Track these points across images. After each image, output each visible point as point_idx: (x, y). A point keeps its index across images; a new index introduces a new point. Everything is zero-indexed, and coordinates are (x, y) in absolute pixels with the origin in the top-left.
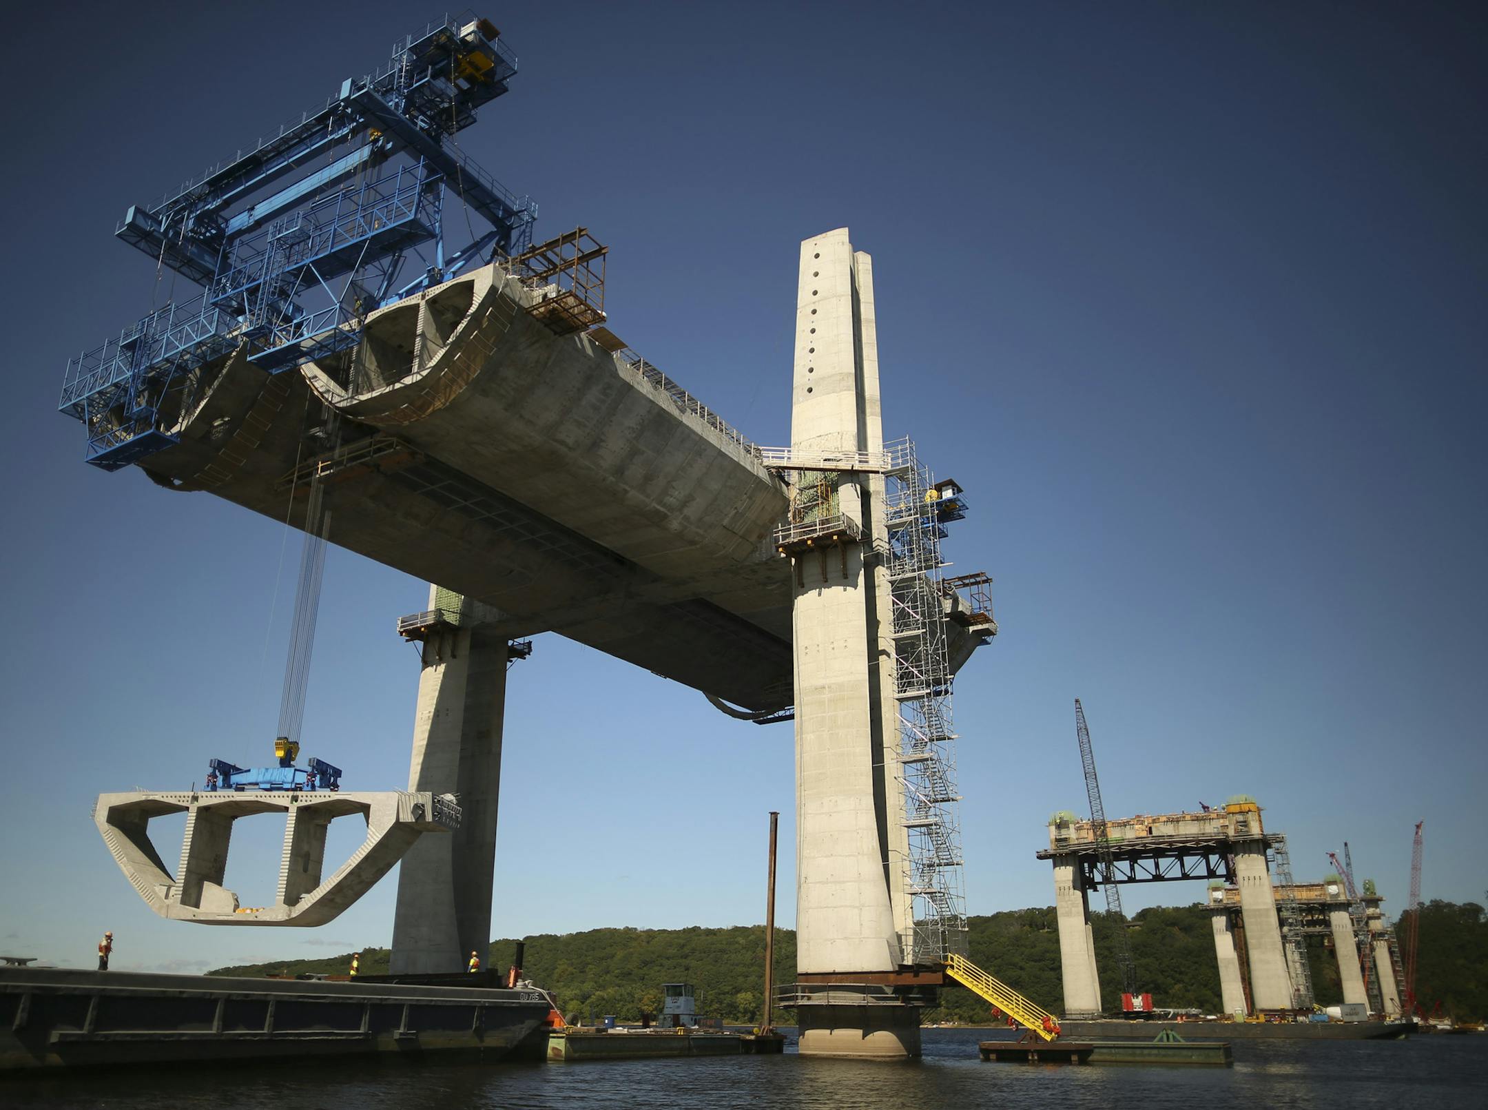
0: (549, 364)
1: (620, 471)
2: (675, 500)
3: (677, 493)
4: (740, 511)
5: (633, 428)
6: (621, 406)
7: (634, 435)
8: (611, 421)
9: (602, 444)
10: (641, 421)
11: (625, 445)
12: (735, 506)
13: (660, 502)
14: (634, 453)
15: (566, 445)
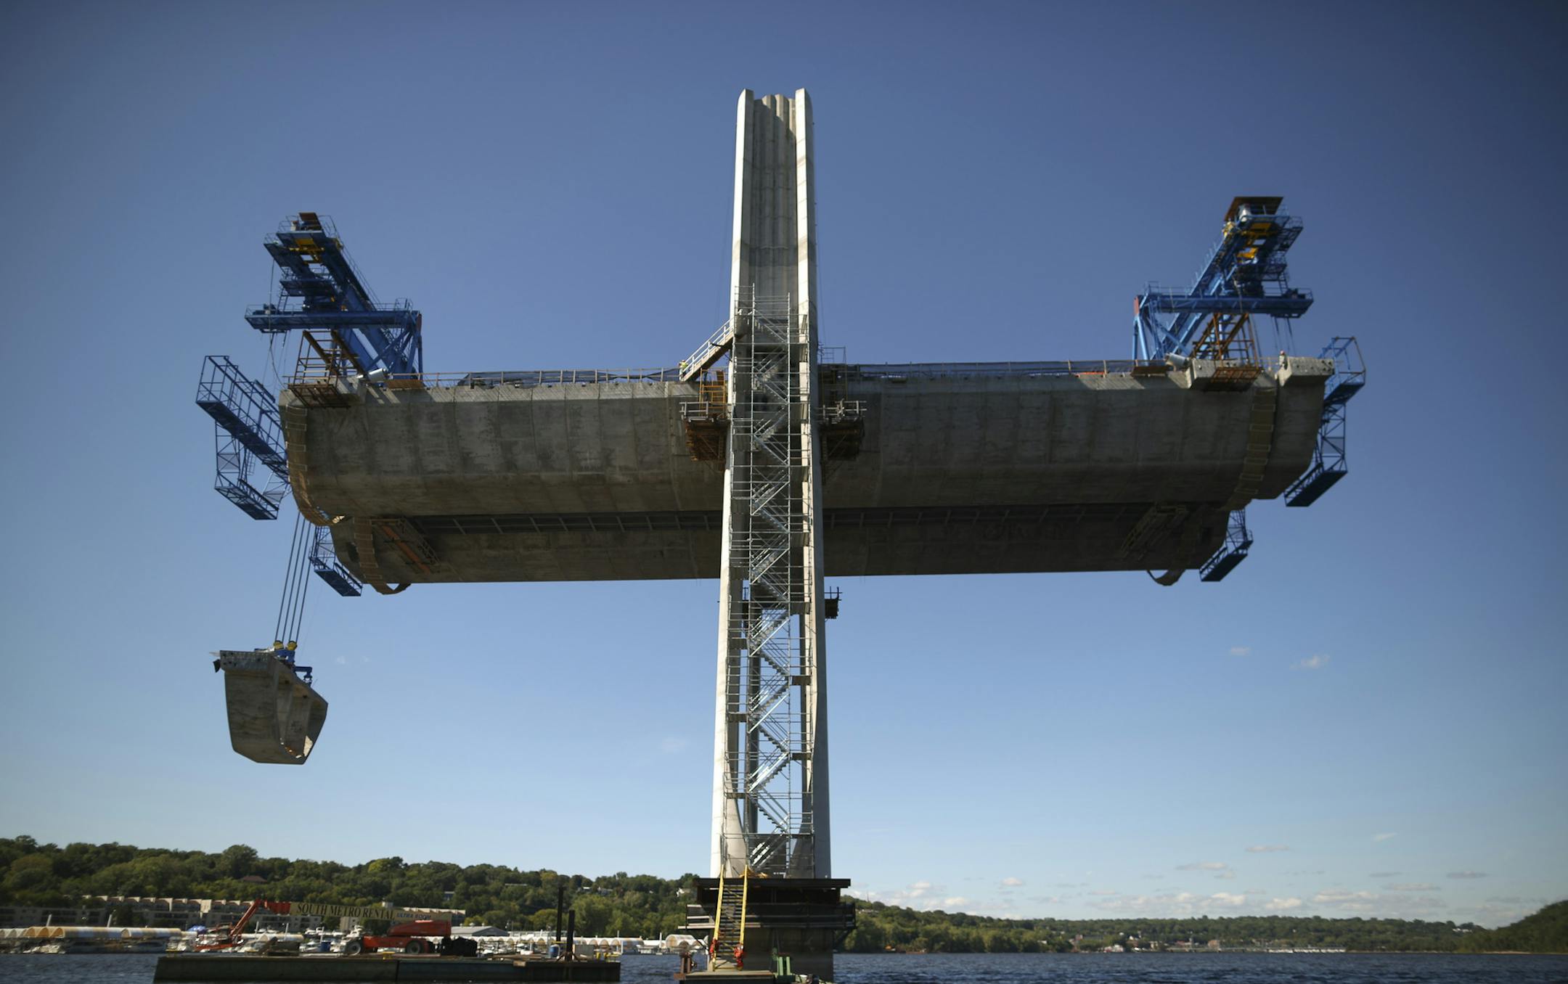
0: (367, 428)
1: (510, 465)
2: (593, 461)
3: (588, 455)
4: (681, 435)
5: (487, 431)
6: (458, 422)
7: (493, 434)
8: (460, 436)
9: (471, 455)
10: (489, 422)
11: (492, 446)
12: (669, 434)
13: (581, 469)
14: (507, 448)
15: (444, 472)
